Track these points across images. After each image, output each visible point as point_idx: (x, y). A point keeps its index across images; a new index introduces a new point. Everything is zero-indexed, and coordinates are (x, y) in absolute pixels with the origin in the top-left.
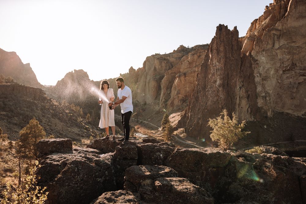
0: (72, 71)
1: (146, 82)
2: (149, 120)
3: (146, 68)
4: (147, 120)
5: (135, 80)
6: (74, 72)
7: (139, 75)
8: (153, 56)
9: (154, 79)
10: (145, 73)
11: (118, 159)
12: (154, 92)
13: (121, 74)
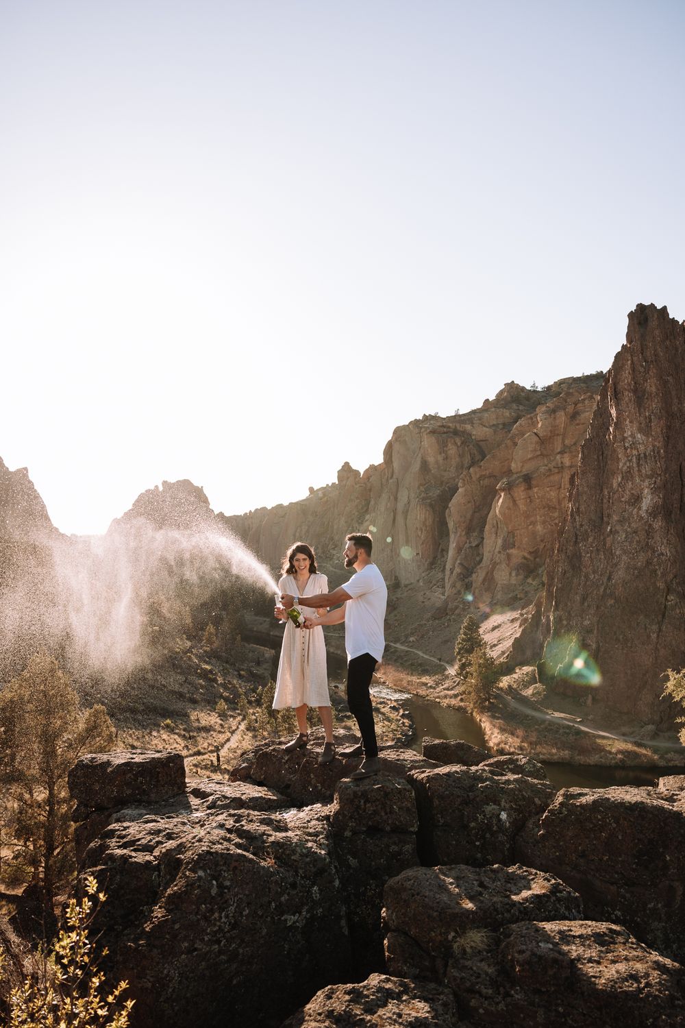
0: (157, 486)
1: (395, 511)
2: (411, 639)
3: (396, 465)
4: (403, 639)
5: (360, 507)
6: (161, 488)
7: (370, 490)
8: (416, 423)
9: (424, 499)
10: (391, 481)
11: (348, 834)
12: (423, 543)
13: (311, 489)
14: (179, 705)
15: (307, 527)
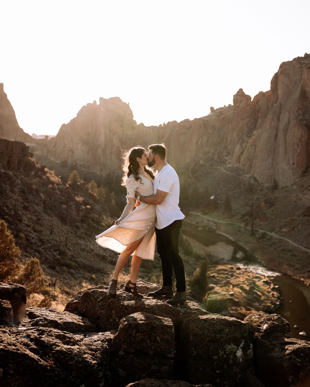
0: (95, 102)
1: (277, 130)
2: (284, 230)
3: (280, 92)
4: (278, 229)
5: (249, 125)
6: (98, 103)
7: (258, 111)
8: (298, 60)
9: (301, 120)
10: (275, 105)
12: (298, 155)
13: (212, 109)
14: (102, 265)
15: (207, 138)
